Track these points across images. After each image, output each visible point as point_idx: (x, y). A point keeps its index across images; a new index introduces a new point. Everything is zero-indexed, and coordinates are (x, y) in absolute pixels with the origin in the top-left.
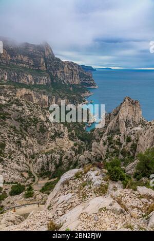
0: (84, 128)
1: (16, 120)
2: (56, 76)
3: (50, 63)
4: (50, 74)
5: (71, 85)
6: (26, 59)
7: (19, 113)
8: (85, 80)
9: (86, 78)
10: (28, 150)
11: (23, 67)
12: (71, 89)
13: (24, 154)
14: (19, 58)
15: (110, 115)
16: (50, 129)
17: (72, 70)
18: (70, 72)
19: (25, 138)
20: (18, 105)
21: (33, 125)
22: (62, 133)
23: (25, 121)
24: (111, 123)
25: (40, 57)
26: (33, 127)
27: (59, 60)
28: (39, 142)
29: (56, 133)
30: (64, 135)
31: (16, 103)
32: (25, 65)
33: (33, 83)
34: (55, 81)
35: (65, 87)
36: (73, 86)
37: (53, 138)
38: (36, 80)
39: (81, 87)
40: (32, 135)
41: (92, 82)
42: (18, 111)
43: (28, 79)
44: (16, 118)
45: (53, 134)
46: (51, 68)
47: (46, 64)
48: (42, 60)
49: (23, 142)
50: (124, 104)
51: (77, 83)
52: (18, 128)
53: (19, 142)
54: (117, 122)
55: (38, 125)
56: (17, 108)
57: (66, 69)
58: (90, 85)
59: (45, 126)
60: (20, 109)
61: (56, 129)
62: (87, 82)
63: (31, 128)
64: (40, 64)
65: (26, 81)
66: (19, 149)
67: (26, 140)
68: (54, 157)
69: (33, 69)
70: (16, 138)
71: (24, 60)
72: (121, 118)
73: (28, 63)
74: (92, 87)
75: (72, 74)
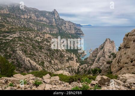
0: (80, 58)
1: (47, 50)
2: (62, 29)
3: (58, 21)
4: (58, 27)
5: (70, 34)
6: (45, 19)
7: (48, 46)
8: (77, 31)
9: (78, 30)
10: (56, 67)
11: (43, 24)
12: (70, 36)
13: (54, 68)
14: (41, 19)
15: (97, 49)
16: (65, 56)
17: (70, 26)
18: (69, 26)
19: (53, 60)
20: (47, 42)
21: (56, 53)
22: (72, 58)
23: (52, 51)
24: (100, 53)
25: (53, 18)
26: (56, 54)
27: (63, 20)
28: (60, 63)
29: (69, 58)
30: (74, 59)
31: (46, 41)
32: (44, 23)
33: (49, 32)
34: (61, 31)
35: (67, 35)
36: (71, 34)
37: (68, 61)
38: (51, 31)
39: (75, 35)
40: (56, 59)
41: (81, 32)
42: (47, 45)
43: (47, 30)
44: (47, 49)
45: (67, 58)
46: (58, 24)
47: (56, 22)
48: (54, 20)
49: (52, 61)
50: (107, 42)
51: (73, 33)
52: (48, 54)
53: (50, 62)
54: (103, 52)
55: (59, 53)
56: (47, 44)
57: (67, 25)
58: (80, 34)
59: (63, 54)
60: (49, 44)
61: (69, 56)
62: (78, 32)
63: (55, 55)
64: (53, 22)
65: (46, 31)
66: (51, 66)
67: (54, 61)
68: (73, 69)
69: (48, 25)
70: (49, 59)
71: (44, 20)
72: (105, 50)
73: (46, 22)
74: (82, 35)
75: (71, 28)
